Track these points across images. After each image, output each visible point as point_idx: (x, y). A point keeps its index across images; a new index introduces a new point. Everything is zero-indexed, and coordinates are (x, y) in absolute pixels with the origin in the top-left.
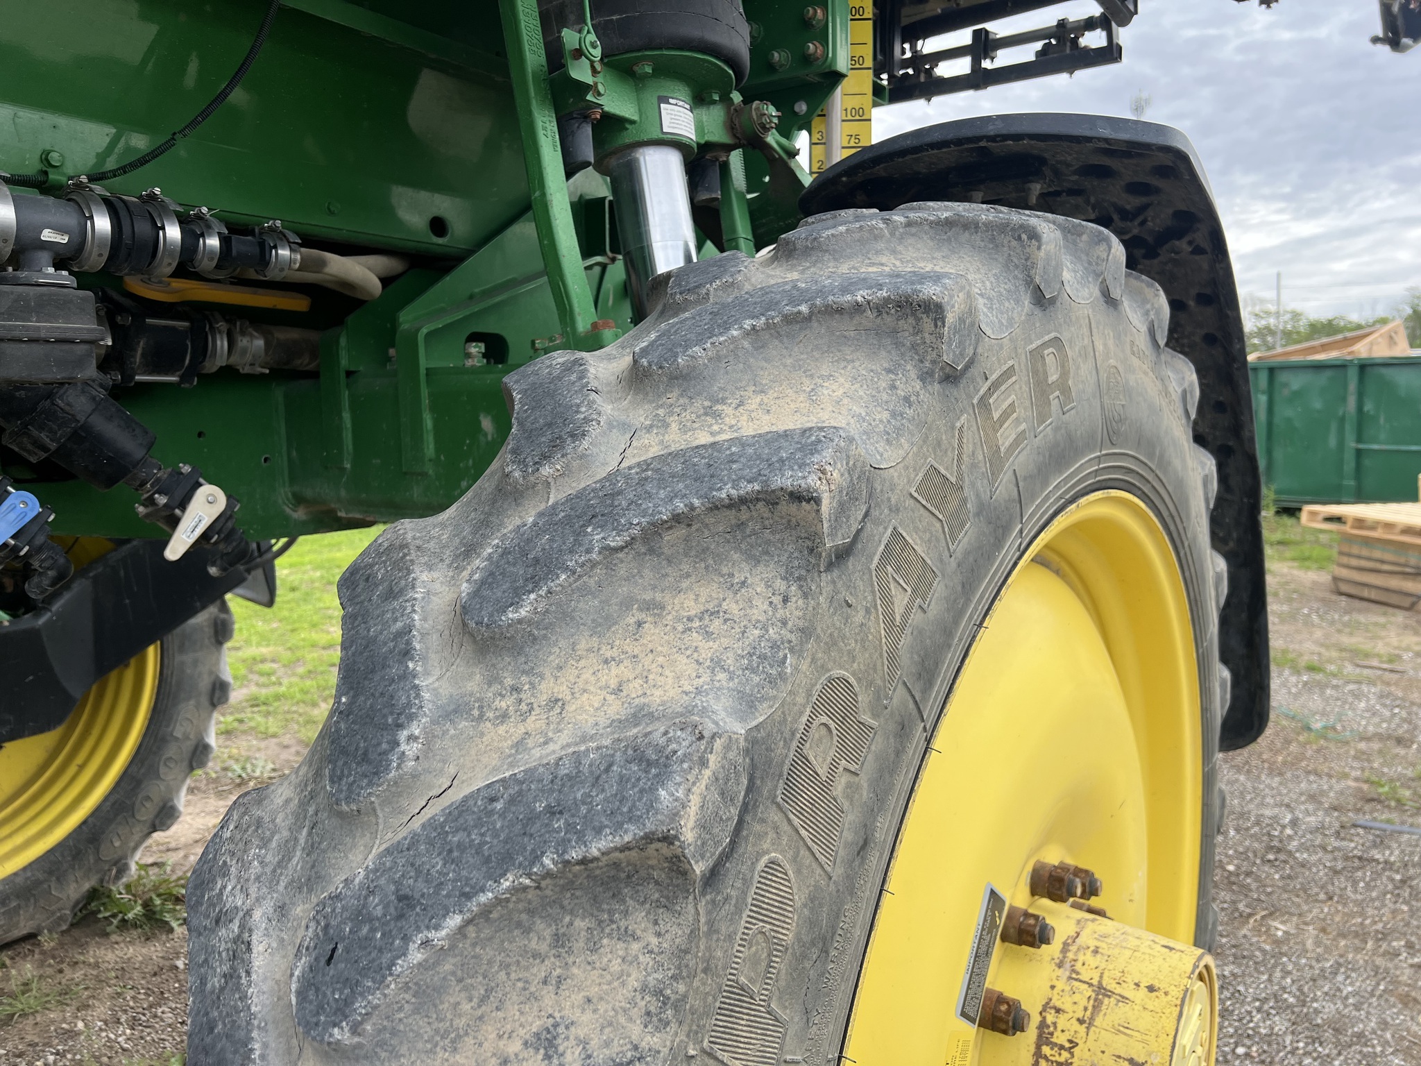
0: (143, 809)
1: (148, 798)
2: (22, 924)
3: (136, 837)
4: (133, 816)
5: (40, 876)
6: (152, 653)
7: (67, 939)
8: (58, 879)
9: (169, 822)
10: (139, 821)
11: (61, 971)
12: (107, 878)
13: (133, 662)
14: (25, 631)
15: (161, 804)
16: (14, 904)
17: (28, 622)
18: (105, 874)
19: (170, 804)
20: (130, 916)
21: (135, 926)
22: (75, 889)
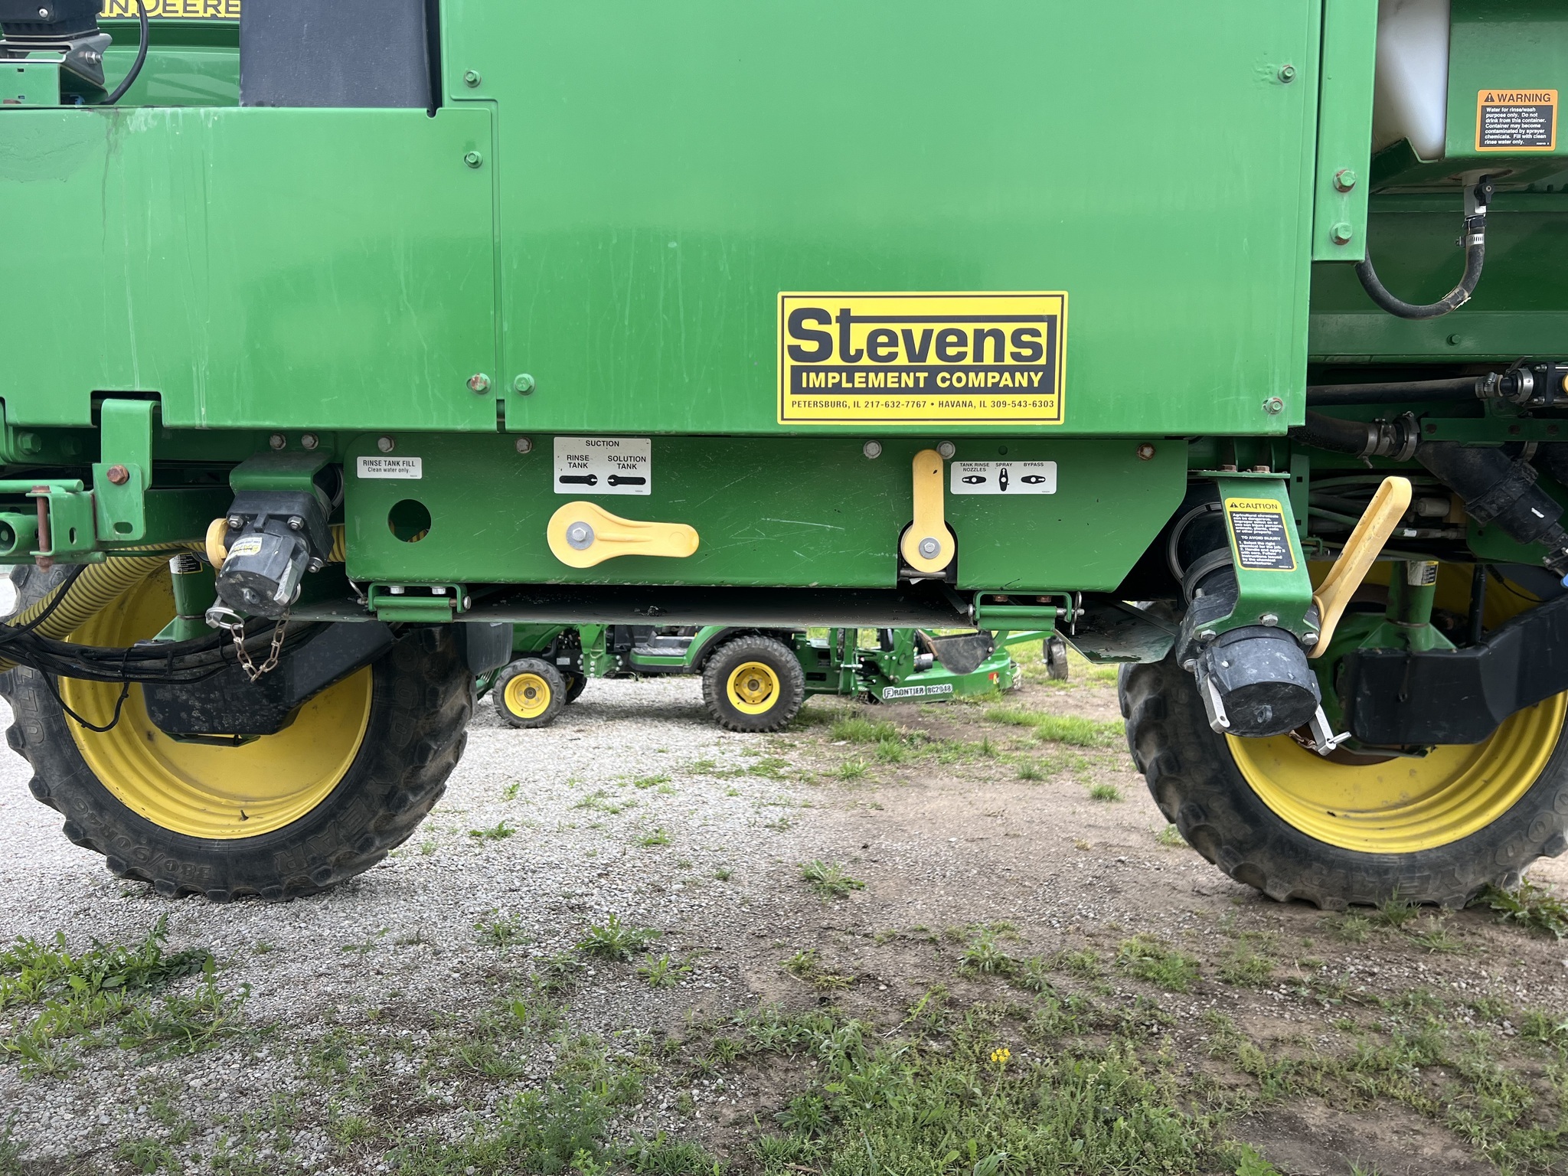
0: (1536, 832)
1: (1542, 824)
2: (1430, 891)
3: (1527, 855)
4: (1527, 836)
5: (1448, 857)
6: (1560, 696)
7: (1462, 916)
8: (1461, 866)
9: (1556, 851)
10: (1531, 841)
11: (1463, 935)
12: (1498, 880)
13: (1541, 704)
14: (1468, 660)
15: (1552, 833)
16: (1426, 873)
17: (1469, 653)
18: (1497, 876)
19: (1559, 835)
20: (1519, 914)
21: (1523, 925)
22: (1472, 879)
